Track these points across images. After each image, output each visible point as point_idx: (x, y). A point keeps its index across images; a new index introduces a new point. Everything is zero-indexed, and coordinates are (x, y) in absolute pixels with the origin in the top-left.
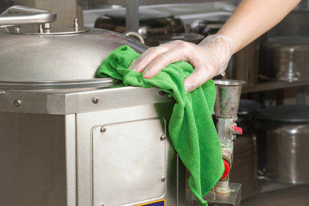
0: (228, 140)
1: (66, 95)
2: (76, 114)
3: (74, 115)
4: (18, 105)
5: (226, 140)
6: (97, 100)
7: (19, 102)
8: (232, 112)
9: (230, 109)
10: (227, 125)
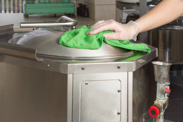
0: (162, 95)
1: (68, 64)
2: (73, 74)
3: (72, 75)
4: (48, 67)
5: (161, 95)
6: (84, 68)
7: (48, 65)
8: (164, 80)
9: (162, 78)
10: (162, 87)
